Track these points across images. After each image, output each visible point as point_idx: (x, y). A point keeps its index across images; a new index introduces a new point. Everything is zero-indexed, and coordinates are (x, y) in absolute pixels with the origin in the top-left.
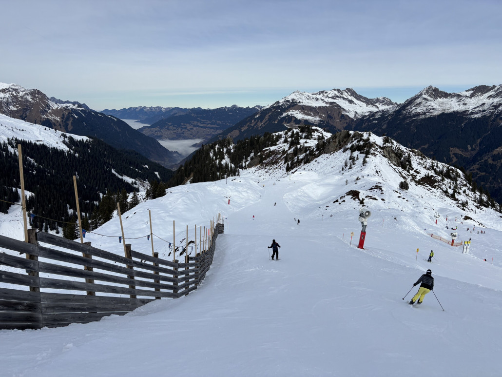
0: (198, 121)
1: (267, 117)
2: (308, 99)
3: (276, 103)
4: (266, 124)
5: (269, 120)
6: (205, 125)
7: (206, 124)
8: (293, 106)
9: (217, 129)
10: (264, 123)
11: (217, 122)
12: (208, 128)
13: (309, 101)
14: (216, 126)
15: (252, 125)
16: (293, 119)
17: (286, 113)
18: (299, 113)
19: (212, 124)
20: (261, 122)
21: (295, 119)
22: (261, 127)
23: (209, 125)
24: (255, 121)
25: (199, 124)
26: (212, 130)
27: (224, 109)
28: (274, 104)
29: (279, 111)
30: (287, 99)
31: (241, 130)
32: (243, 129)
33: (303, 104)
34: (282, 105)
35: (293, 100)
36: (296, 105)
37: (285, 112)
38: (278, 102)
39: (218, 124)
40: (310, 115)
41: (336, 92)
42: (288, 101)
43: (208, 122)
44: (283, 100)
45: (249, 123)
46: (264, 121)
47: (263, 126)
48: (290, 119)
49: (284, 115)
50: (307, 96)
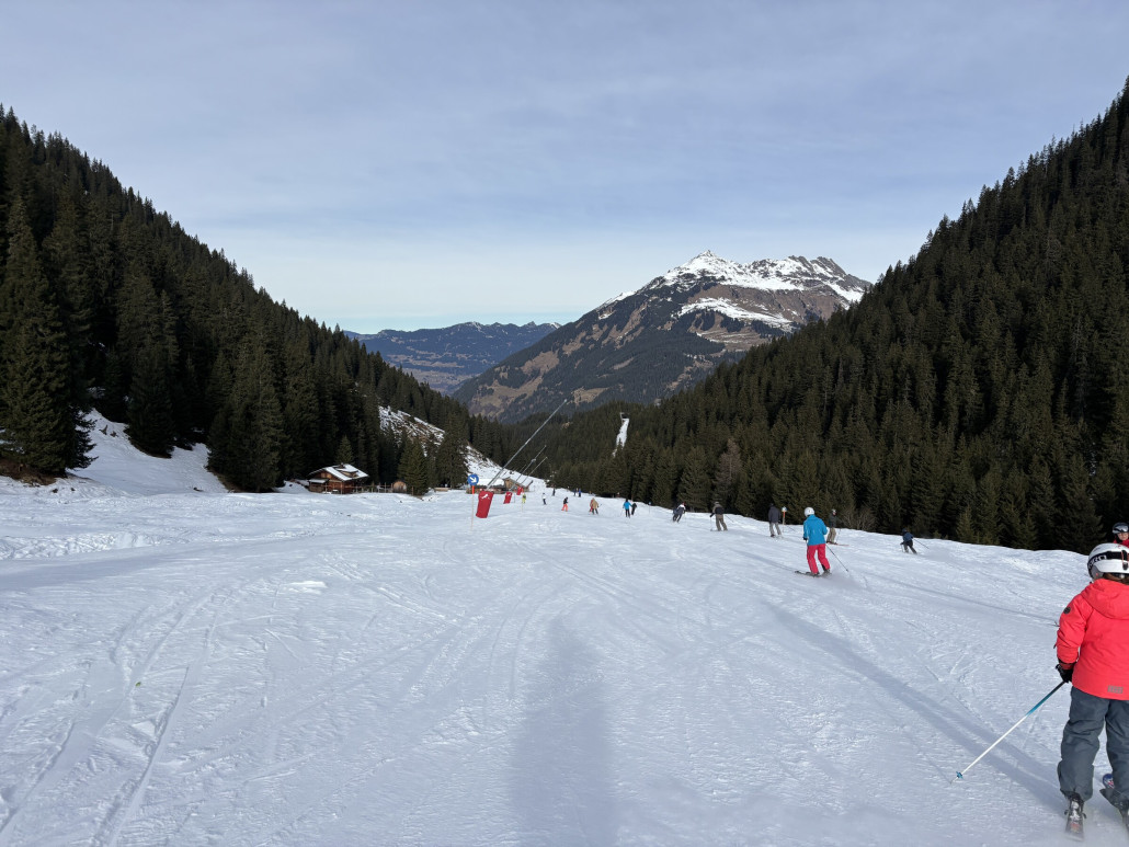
0: (408, 353)
1: (636, 316)
2: (741, 273)
3: (654, 282)
4: (637, 334)
5: (644, 322)
6: (428, 364)
7: (428, 360)
8: (707, 288)
9: (458, 372)
10: (631, 333)
11: (458, 355)
12: (434, 369)
13: (743, 277)
14: (455, 365)
15: (596, 337)
16: (719, 319)
17: (693, 306)
18: (726, 305)
19: (444, 360)
20: (620, 328)
21: (722, 318)
22: (622, 341)
23: (437, 364)
24: (601, 327)
25: (411, 361)
26: (446, 375)
27: (474, 328)
28: (651, 285)
29: (669, 300)
30: (685, 272)
31: (561, 351)
32: (569, 350)
33: (734, 283)
34: (676, 285)
35: (703, 272)
36: (715, 285)
37: (686, 302)
38: (662, 280)
39: (461, 362)
40: (759, 311)
41: (799, 264)
42: (690, 276)
43: (434, 357)
44: (675, 274)
45: (584, 334)
46: (629, 326)
47: (630, 339)
48: (709, 318)
49: (685, 310)
50: (736, 266)
